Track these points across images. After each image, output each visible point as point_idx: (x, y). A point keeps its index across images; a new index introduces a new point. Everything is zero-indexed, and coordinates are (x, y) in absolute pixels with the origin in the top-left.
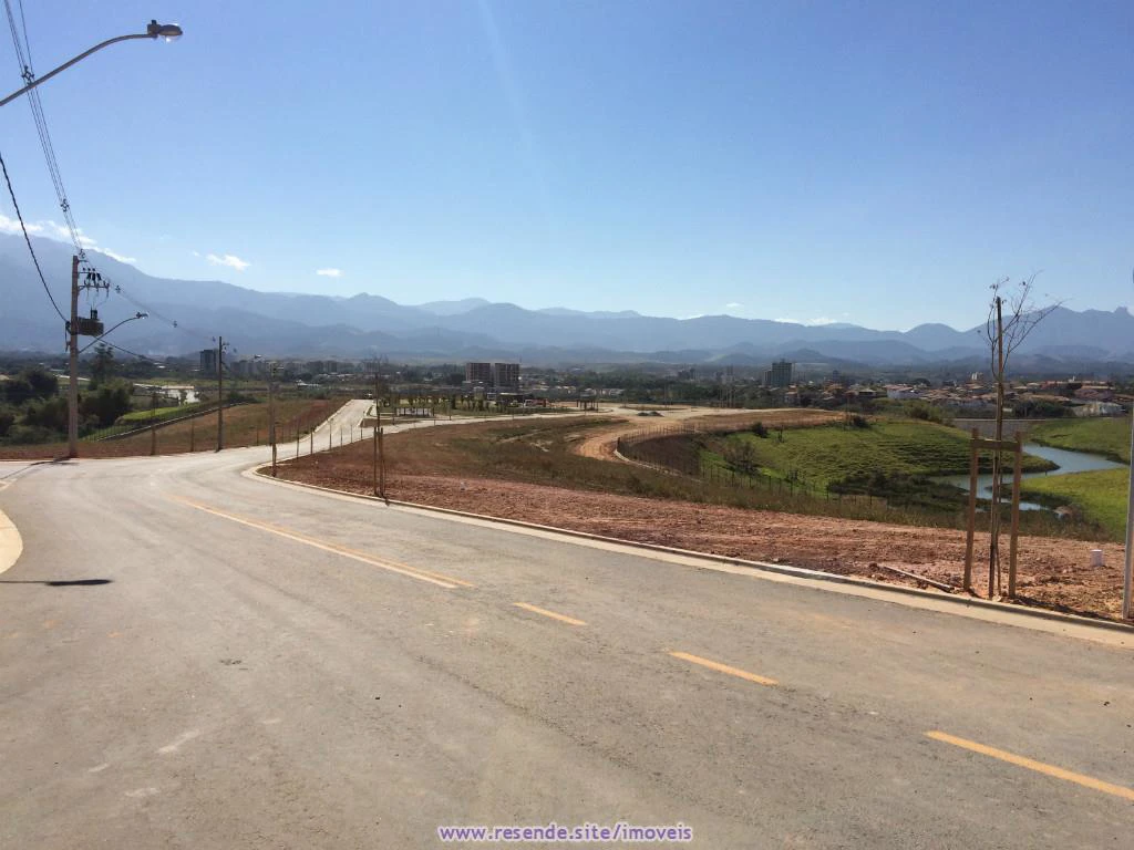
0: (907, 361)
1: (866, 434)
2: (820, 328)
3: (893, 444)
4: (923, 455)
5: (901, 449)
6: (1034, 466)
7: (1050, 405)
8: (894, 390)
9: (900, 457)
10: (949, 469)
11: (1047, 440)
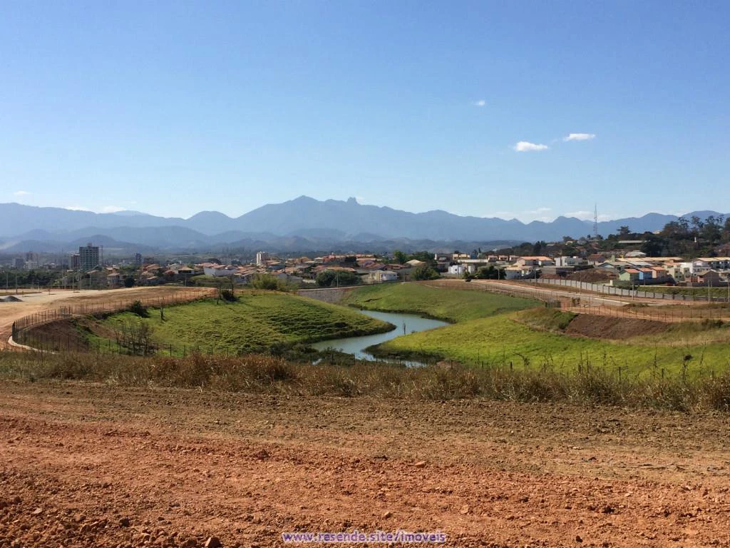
3: (265, 315)
4: (293, 324)
5: (273, 320)
6: (380, 327)
7: (346, 275)
8: (210, 268)
9: (274, 327)
10: (318, 336)
11: (363, 305)
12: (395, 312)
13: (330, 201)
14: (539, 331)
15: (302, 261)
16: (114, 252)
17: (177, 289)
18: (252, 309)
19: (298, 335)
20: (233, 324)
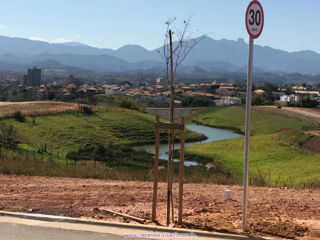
0: (117, 69)
1: (92, 119)
2: (60, 46)
3: (110, 125)
4: (128, 132)
5: (114, 128)
6: (194, 137)
7: (202, 98)
8: (109, 88)
9: (113, 134)
10: (144, 141)
11: (201, 121)
12: (219, 127)
13: (224, 40)
14: (285, 146)
15: (180, 87)
16: (60, 72)
17: (57, 104)
18: (101, 120)
19: (131, 140)
20: (83, 130)
